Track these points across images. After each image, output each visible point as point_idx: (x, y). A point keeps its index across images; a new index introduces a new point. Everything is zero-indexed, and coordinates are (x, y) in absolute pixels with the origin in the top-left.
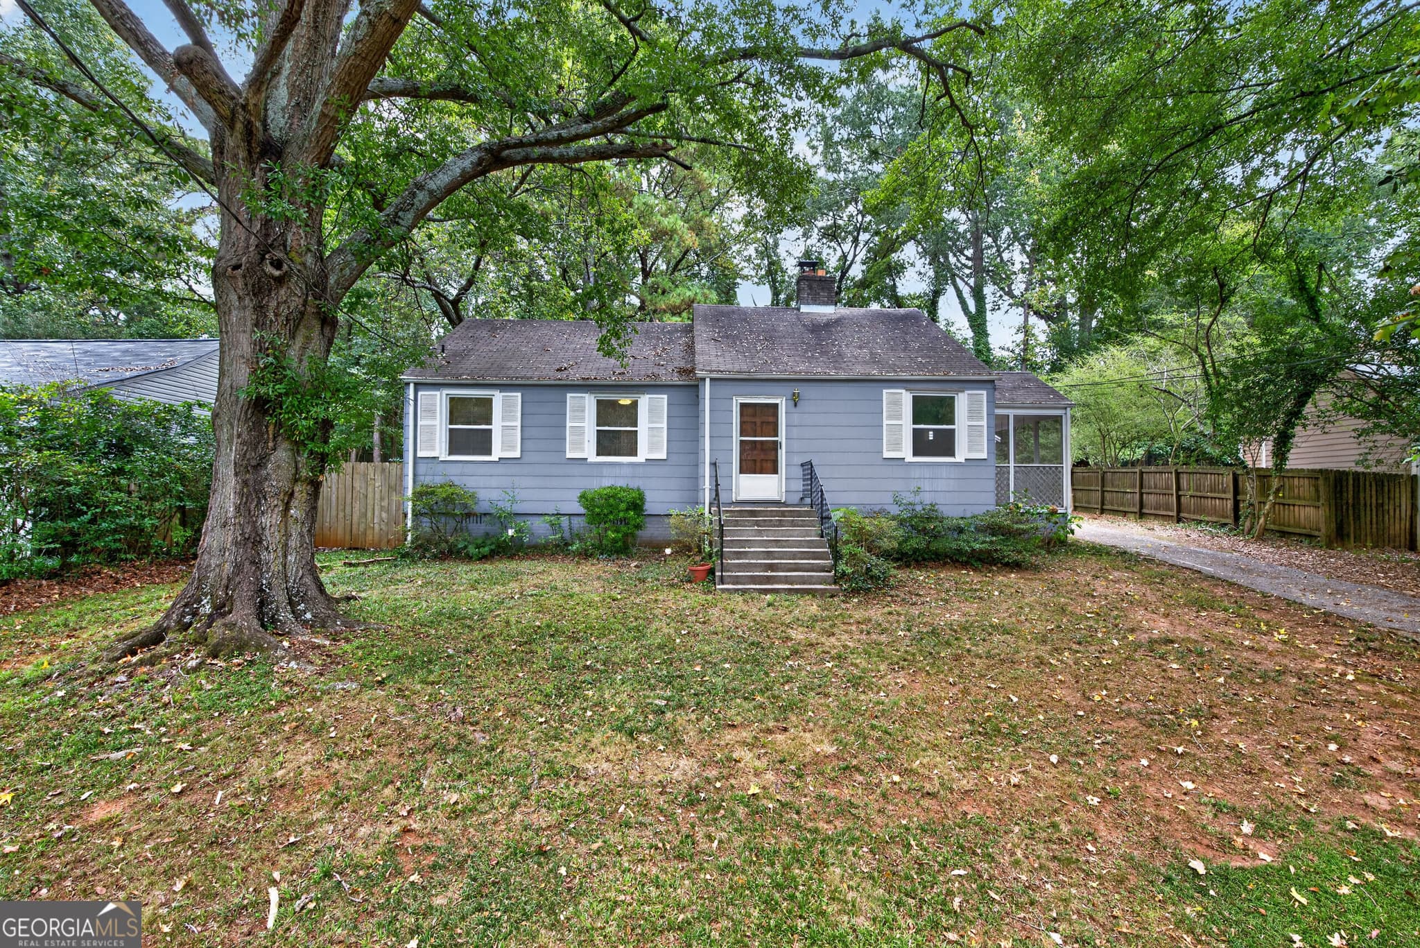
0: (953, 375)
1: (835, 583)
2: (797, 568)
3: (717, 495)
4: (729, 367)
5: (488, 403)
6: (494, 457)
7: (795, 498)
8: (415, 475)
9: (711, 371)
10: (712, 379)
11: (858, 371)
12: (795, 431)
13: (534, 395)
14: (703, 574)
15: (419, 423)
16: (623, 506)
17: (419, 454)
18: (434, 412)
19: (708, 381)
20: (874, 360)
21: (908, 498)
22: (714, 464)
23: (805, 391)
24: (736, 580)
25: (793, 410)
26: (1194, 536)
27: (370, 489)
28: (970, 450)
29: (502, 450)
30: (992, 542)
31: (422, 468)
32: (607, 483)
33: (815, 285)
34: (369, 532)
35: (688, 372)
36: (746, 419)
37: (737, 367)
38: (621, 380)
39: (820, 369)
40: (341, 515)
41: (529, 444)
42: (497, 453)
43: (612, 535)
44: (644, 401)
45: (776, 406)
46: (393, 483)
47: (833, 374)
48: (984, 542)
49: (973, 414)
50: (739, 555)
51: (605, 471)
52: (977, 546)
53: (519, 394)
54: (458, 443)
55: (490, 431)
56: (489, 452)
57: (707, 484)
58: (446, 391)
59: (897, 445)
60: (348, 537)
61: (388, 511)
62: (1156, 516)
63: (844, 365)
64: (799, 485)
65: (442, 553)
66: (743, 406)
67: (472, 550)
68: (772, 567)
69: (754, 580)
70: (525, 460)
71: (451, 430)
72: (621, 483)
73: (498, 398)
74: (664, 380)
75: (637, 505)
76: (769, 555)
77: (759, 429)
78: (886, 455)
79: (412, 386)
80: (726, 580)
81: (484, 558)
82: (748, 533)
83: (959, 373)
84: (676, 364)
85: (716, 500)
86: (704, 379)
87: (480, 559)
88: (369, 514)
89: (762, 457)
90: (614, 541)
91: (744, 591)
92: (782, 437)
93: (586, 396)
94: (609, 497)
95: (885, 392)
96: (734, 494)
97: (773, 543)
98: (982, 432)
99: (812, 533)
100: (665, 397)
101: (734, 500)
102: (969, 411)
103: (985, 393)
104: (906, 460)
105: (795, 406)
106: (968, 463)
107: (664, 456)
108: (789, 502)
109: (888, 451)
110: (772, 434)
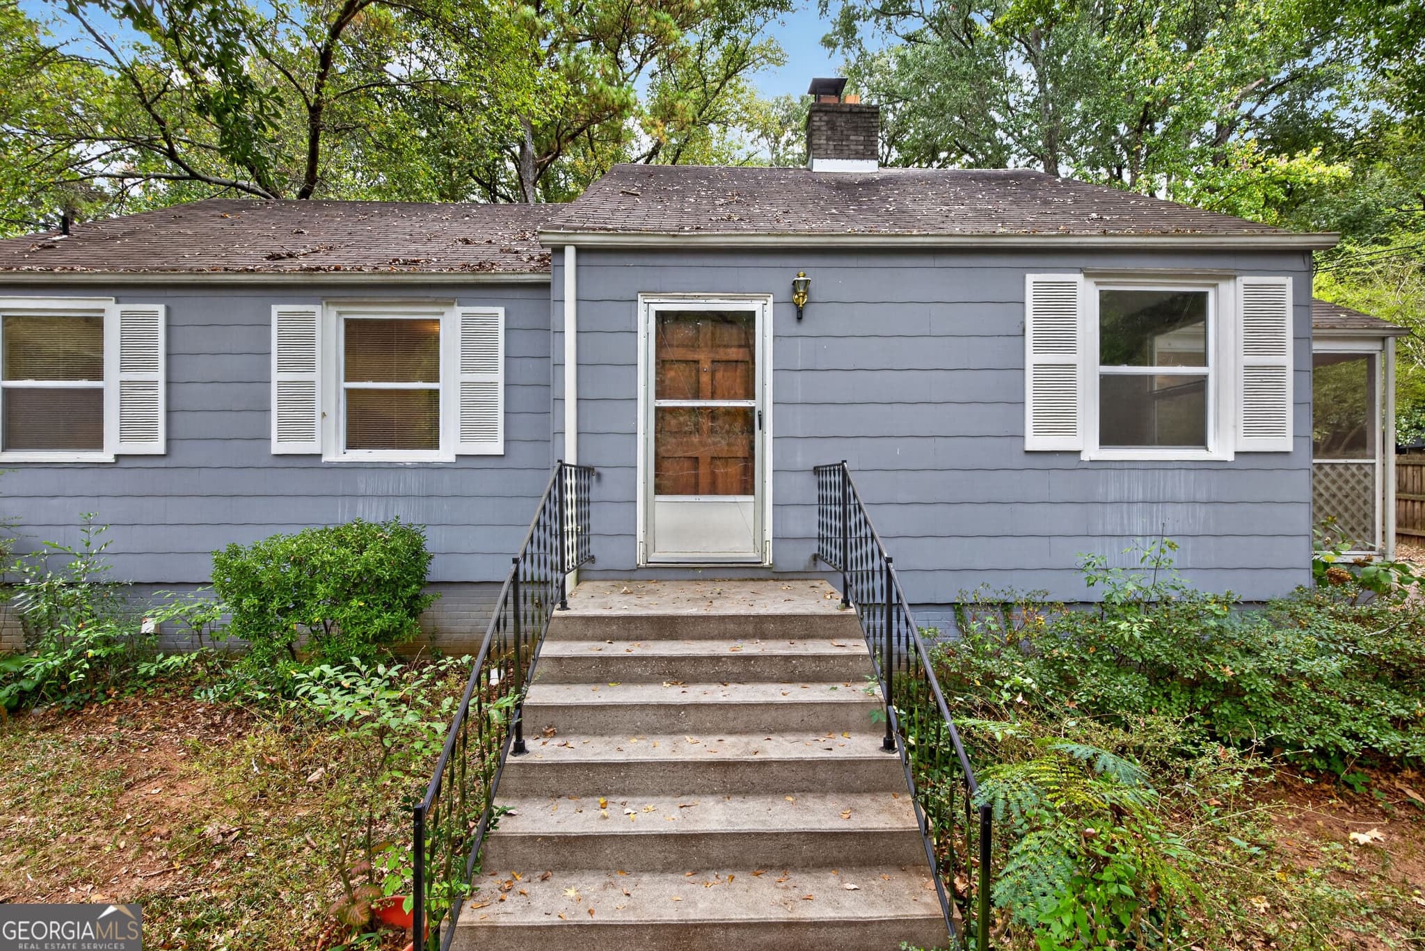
0: (1209, 236)
4: (633, 224)
5: (94, 324)
7: (800, 556)
9: (578, 228)
10: (581, 251)
12: (798, 386)
13: (195, 307)
19: (570, 253)
23: (827, 278)
25: (794, 328)
28: (1251, 429)
29: (122, 438)
32: (366, 511)
33: (840, 121)
36: (671, 352)
37: (651, 225)
38: (395, 273)
39: (861, 227)
41: (187, 423)
42: (115, 441)
44: (453, 322)
45: (751, 315)
47: (894, 233)
49: (1258, 337)
51: (363, 483)
53: (160, 308)
54: (25, 419)
55: (99, 392)
56: (97, 443)
59: (1062, 421)
63: (918, 224)
64: (807, 523)
66: (665, 320)
70: (178, 459)
71: (7, 392)
73: (114, 316)
74: (497, 273)
77: (705, 378)
78: (1034, 442)
86: (563, 251)
89: (715, 448)
92: (764, 399)
93: (320, 309)
95: (1031, 278)
96: (640, 549)
97: (713, 775)
98: (1280, 383)
99: (855, 715)
100: (501, 311)
101: (640, 561)
102: (1249, 329)
103: (1288, 281)
104: (1085, 457)
105: (800, 318)
106: (1246, 462)
107: (497, 448)
108: (783, 566)
109: (1037, 432)
110: (741, 392)
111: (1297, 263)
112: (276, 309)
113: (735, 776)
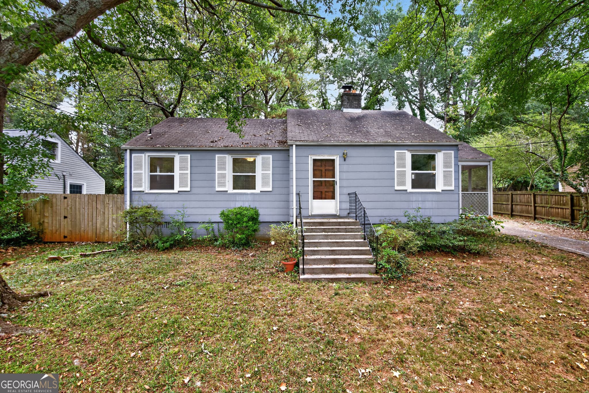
0: (435, 142)
1: (377, 273)
2: (351, 261)
3: (300, 213)
4: (306, 139)
5: (171, 160)
6: (176, 190)
7: (345, 213)
8: (131, 201)
9: (296, 141)
10: (297, 145)
11: (380, 140)
12: (345, 176)
13: (198, 155)
14: (292, 266)
15: (133, 172)
16: (245, 219)
17: (133, 189)
18: (141, 165)
19: (294, 146)
20: (387, 134)
21: (412, 213)
22: (298, 194)
23: (350, 152)
24: (313, 271)
25: (344, 163)
26: (552, 229)
27: (106, 209)
28: (445, 185)
29: (180, 187)
30: (464, 240)
31: (136, 197)
32: (238, 205)
33: (351, 98)
34: (106, 233)
35: (283, 142)
36: (316, 168)
37: (311, 139)
38: (246, 147)
39: (358, 139)
40: (90, 223)
41: (195, 183)
42: (177, 188)
43: (239, 236)
44: (259, 159)
45: (333, 161)
46: (119, 206)
47: (366, 142)
48: (461, 241)
49: (446, 164)
50: (314, 252)
51: (238, 198)
52: (456, 243)
53: (189, 156)
54: (155, 183)
55: (173, 176)
56: (172, 188)
57: (294, 205)
58: (148, 154)
59: (403, 183)
60: (94, 236)
61: (117, 221)
62: (521, 216)
63: (371, 137)
64: (346, 206)
65: (143, 246)
66: (315, 161)
67: (160, 245)
68: (335, 261)
69: (325, 271)
70: (193, 192)
71: (151, 176)
72: (246, 205)
73: (177, 158)
74: (270, 147)
75: (254, 218)
76: (333, 252)
77: (323, 174)
78: (397, 188)
79: (128, 151)
80: (306, 271)
81: (166, 250)
82: (318, 237)
83: (438, 141)
84: (278, 139)
85: (299, 215)
86: (292, 145)
87: (164, 250)
88: (106, 223)
89: (326, 190)
90: (240, 239)
91: (319, 280)
92: (337, 178)
93: (227, 156)
94: (237, 214)
95: (396, 151)
96: (310, 211)
97: (335, 244)
98: (451, 175)
99: (359, 237)
100: (271, 156)
101: (310, 215)
102: (444, 163)
103: (453, 152)
104: (408, 191)
105: (345, 160)
106: (443, 192)
107: (270, 189)
108: (341, 215)
109: (397, 186)
110: (331, 176)
111: (455, 148)
112: (217, 156)
113: (339, 244)
